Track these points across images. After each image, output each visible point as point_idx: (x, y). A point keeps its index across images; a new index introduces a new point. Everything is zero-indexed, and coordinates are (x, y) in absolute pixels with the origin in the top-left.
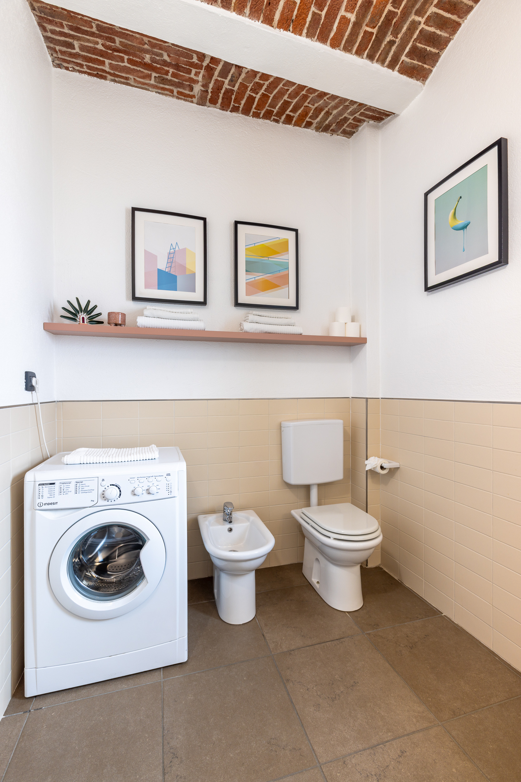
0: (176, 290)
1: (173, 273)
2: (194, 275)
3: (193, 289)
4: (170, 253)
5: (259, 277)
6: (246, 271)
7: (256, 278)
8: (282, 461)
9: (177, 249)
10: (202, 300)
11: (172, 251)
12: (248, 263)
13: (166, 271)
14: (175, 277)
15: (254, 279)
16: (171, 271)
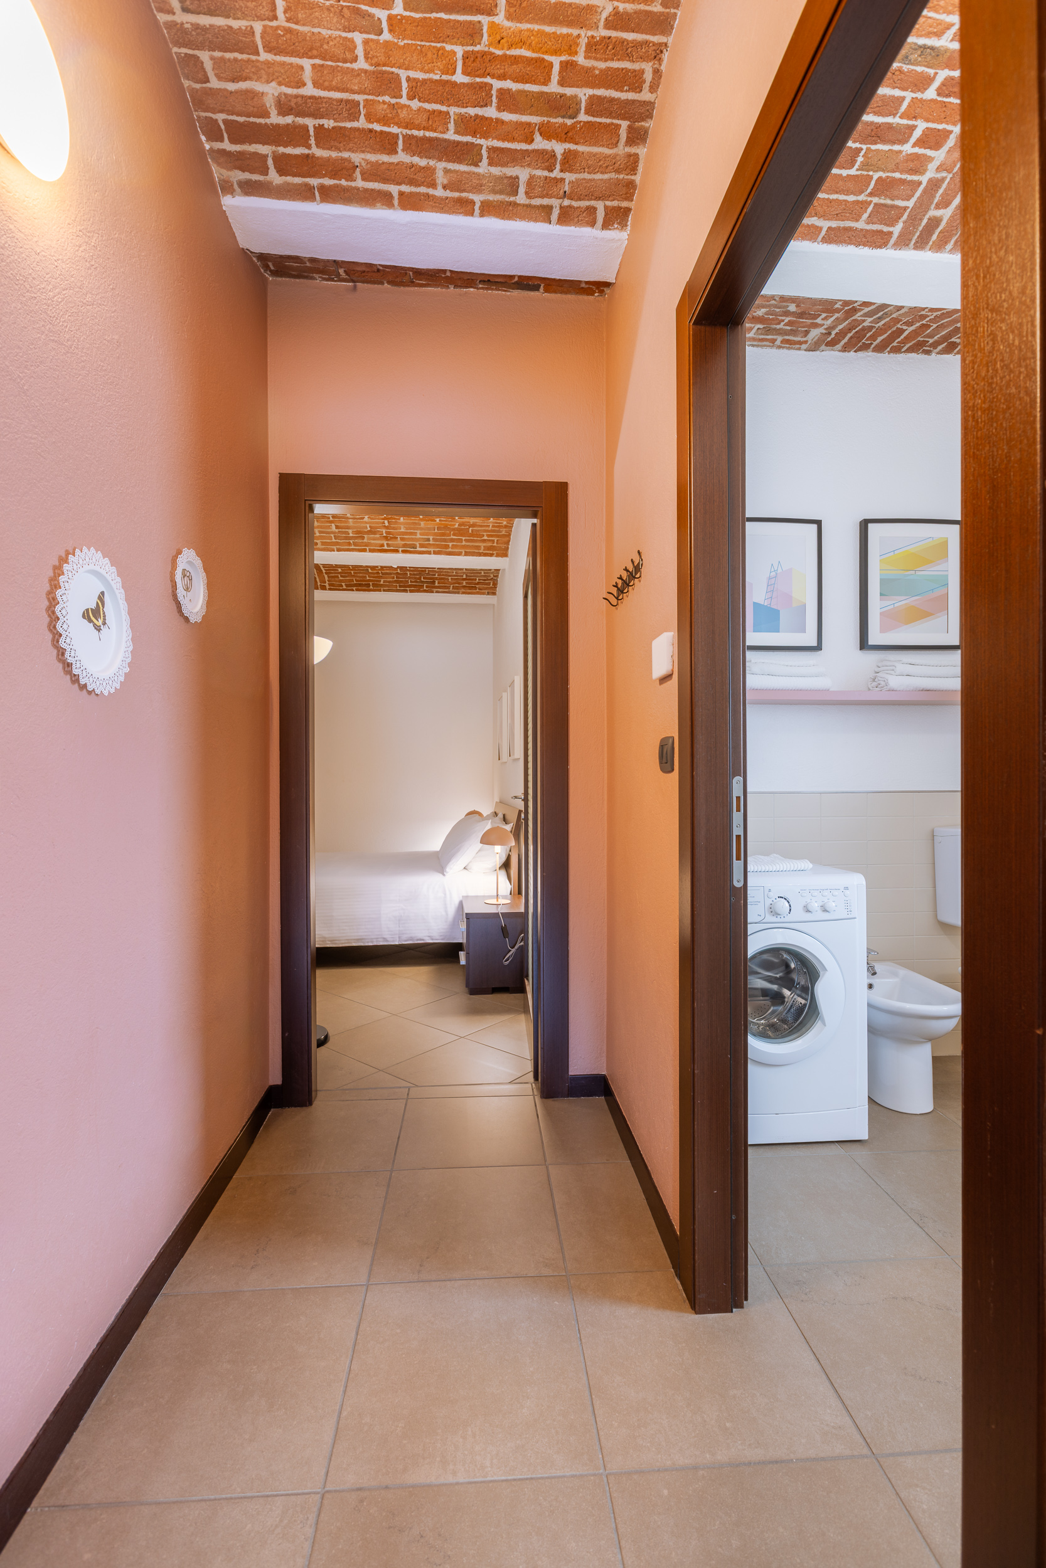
0: (779, 632)
1: (775, 607)
2: (803, 607)
3: (802, 629)
4: (770, 578)
5: (900, 602)
6: (881, 594)
7: (896, 605)
8: (935, 890)
9: (780, 570)
10: (815, 644)
11: (773, 574)
12: (883, 582)
13: (765, 604)
14: (777, 612)
15: (892, 606)
16: (772, 604)
